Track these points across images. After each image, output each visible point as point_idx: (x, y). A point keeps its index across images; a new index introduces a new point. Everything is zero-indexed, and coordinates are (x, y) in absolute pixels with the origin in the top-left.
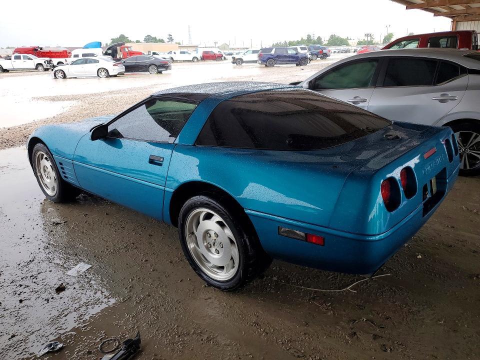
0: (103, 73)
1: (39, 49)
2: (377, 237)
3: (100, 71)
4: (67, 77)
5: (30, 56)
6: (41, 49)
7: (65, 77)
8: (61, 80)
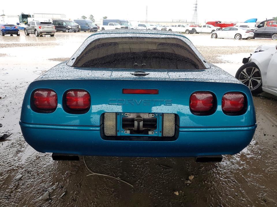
0: (238, 37)
1: (219, 22)
2: (31, 126)
3: (236, 35)
4: (218, 37)
5: (211, 26)
6: (220, 22)
7: (216, 37)
8: (214, 39)
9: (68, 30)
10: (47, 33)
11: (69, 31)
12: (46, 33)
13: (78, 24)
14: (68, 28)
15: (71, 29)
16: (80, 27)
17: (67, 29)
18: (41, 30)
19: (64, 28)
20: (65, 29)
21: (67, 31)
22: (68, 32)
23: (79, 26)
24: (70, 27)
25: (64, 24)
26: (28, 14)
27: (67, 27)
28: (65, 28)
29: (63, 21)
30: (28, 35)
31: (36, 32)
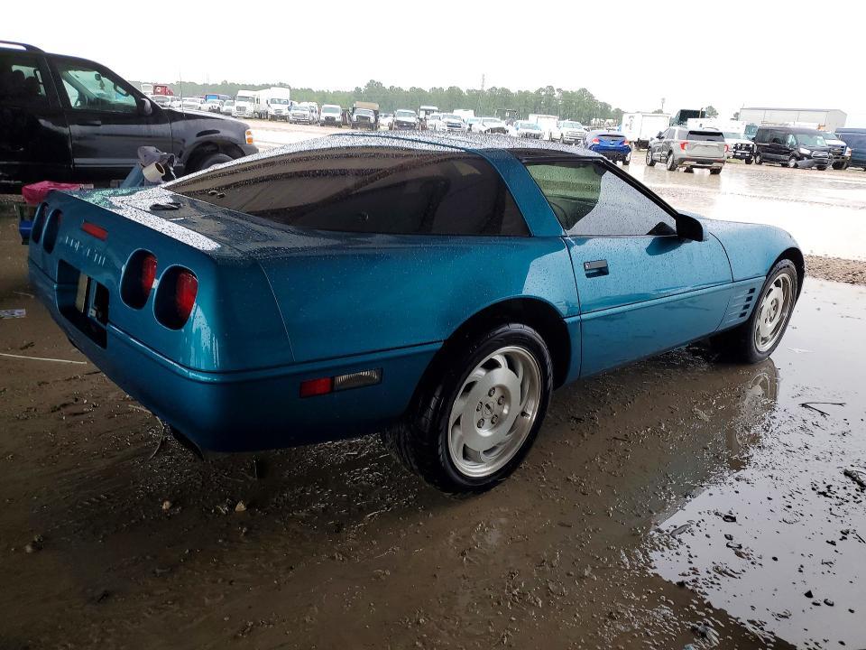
9: (798, 159)
10: (698, 163)
11: (799, 162)
12: (694, 163)
13: (844, 144)
14: (799, 155)
15: (809, 157)
16: (847, 154)
17: (794, 156)
18: (684, 153)
19: (785, 153)
20: (787, 157)
21: (792, 163)
22: (796, 166)
23: (848, 149)
24: (807, 152)
25: (791, 139)
26: (699, 109)
27: (795, 152)
28: (788, 152)
29: (788, 132)
30: (652, 164)
31: (671, 157)
